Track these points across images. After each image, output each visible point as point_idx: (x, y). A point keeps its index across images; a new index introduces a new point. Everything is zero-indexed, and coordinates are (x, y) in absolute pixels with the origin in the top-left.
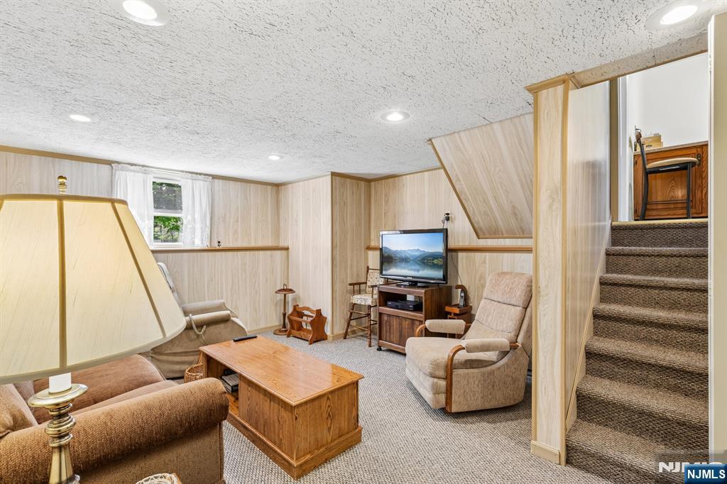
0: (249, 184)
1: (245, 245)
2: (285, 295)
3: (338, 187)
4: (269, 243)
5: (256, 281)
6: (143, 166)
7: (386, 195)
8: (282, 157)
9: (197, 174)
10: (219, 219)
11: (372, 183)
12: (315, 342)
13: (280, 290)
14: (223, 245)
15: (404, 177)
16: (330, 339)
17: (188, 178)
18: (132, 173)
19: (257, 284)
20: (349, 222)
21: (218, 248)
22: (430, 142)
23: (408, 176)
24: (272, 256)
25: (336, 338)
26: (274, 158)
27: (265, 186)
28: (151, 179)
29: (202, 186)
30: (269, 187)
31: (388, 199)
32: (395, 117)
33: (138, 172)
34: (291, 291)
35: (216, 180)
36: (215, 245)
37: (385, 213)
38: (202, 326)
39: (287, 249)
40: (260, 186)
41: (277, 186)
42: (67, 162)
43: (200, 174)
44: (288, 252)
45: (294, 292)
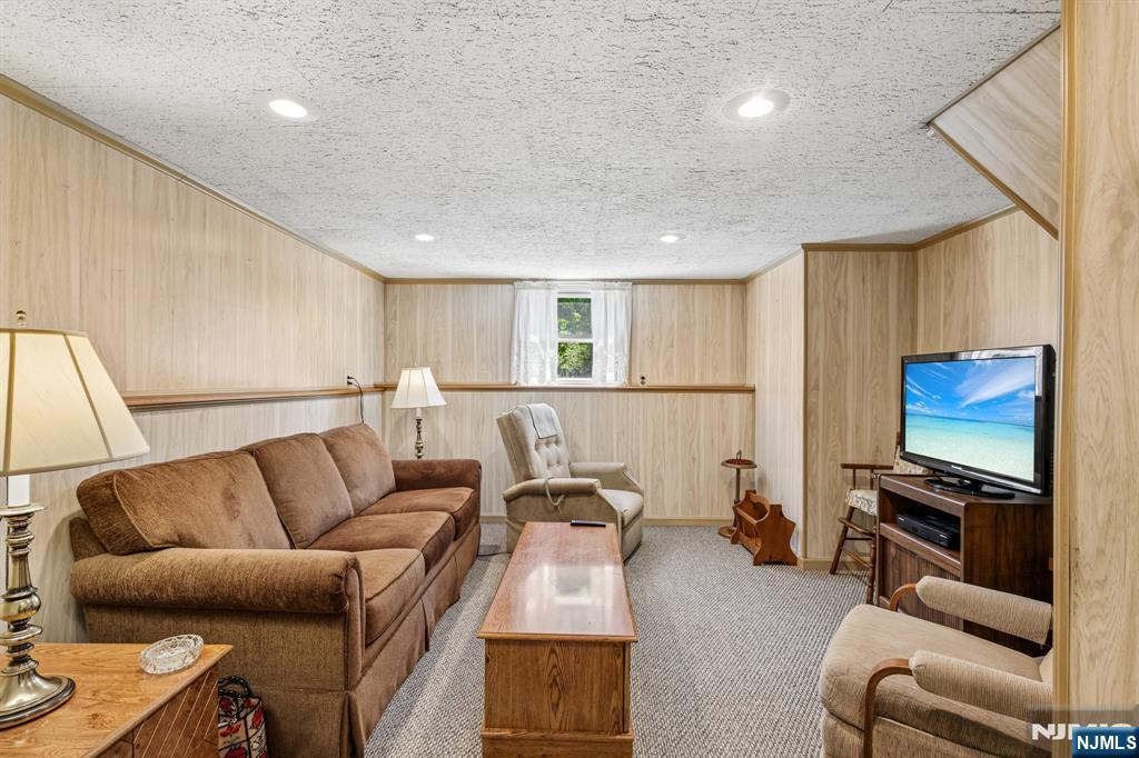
0: (692, 286)
1: (684, 383)
2: (738, 471)
3: (821, 271)
4: (727, 381)
5: (692, 441)
6: (546, 280)
7: (948, 275)
8: (682, 236)
9: (611, 280)
10: (644, 342)
11: (921, 253)
12: (766, 563)
13: (729, 462)
14: (649, 383)
15: (987, 225)
16: (800, 565)
17: (599, 289)
18: (534, 291)
19: (695, 444)
20: (851, 339)
21: (641, 386)
22: (932, 132)
23: (997, 221)
24: (722, 401)
25: (812, 567)
26: (670, 239)
27: (718, 286)
28: (555, 295)
29: (618, 296)
30: (728, 288)
31: (952, 282)
32: (757, 107)
33: (542, 288)
34: (750, 464)
35: (640, 287)
36: (637, 382)
37: (945, 316)
38: (560, 495)
39: (752, 391)
40: (711, 286)
41: (742, 284)
42: (475, 286)
43: (616, 280)
44: (754, 398)
45: (755, 467)
